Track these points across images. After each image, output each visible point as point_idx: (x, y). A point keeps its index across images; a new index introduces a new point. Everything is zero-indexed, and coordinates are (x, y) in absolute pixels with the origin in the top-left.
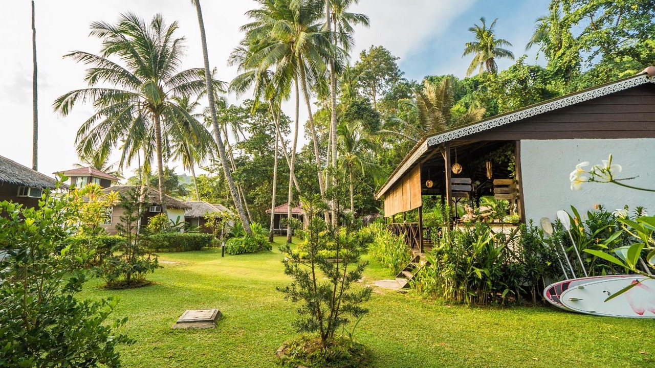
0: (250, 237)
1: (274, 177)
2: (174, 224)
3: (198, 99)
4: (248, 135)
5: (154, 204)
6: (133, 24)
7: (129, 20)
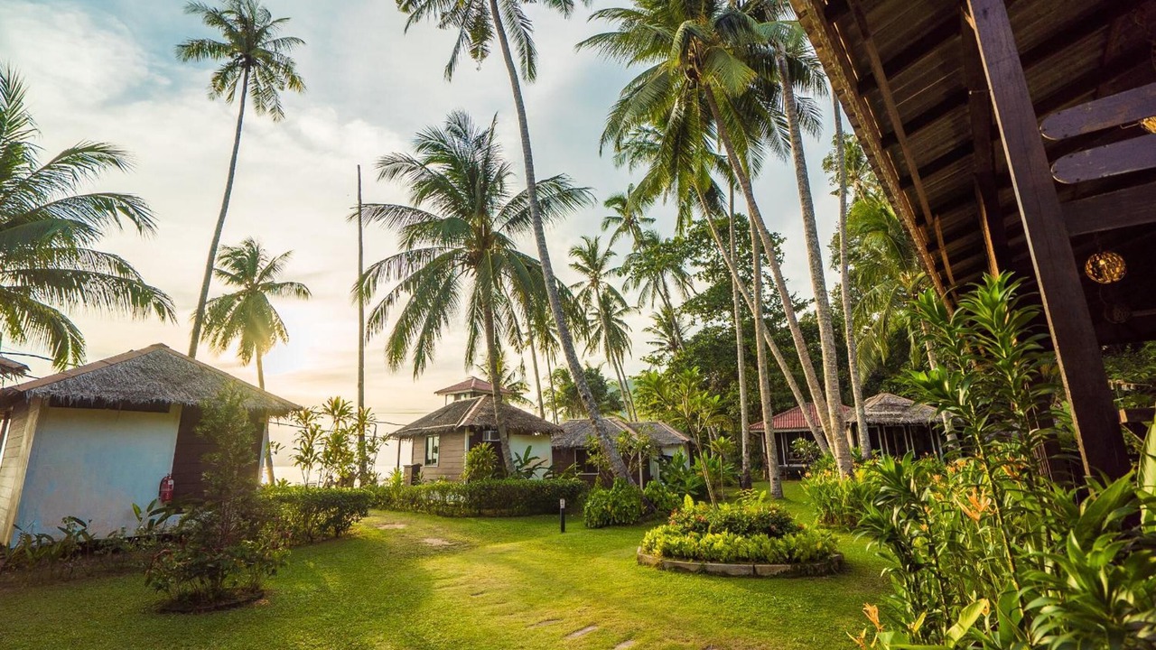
0: (622, 487)
1: (739, 354)
2: (521, 462)
3: (611, 244)
4: (702, 286)
5: (486, 426)
6: (436, 143)
7: (430, 139)
